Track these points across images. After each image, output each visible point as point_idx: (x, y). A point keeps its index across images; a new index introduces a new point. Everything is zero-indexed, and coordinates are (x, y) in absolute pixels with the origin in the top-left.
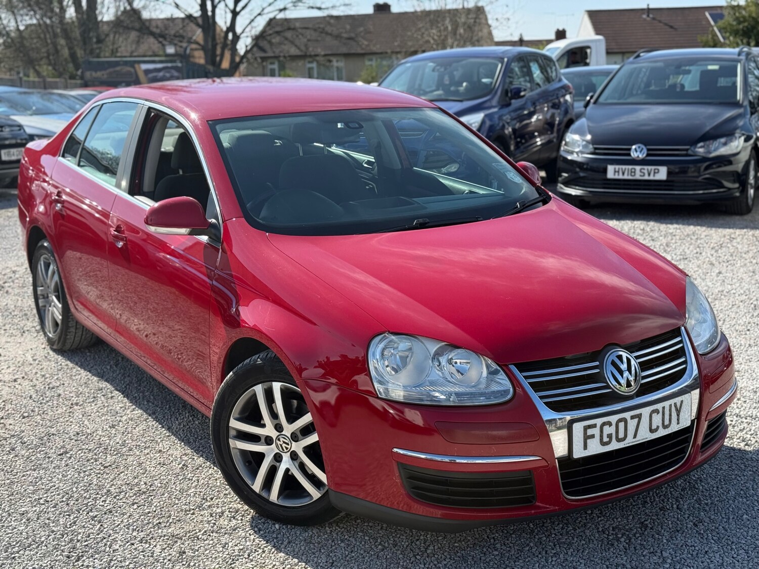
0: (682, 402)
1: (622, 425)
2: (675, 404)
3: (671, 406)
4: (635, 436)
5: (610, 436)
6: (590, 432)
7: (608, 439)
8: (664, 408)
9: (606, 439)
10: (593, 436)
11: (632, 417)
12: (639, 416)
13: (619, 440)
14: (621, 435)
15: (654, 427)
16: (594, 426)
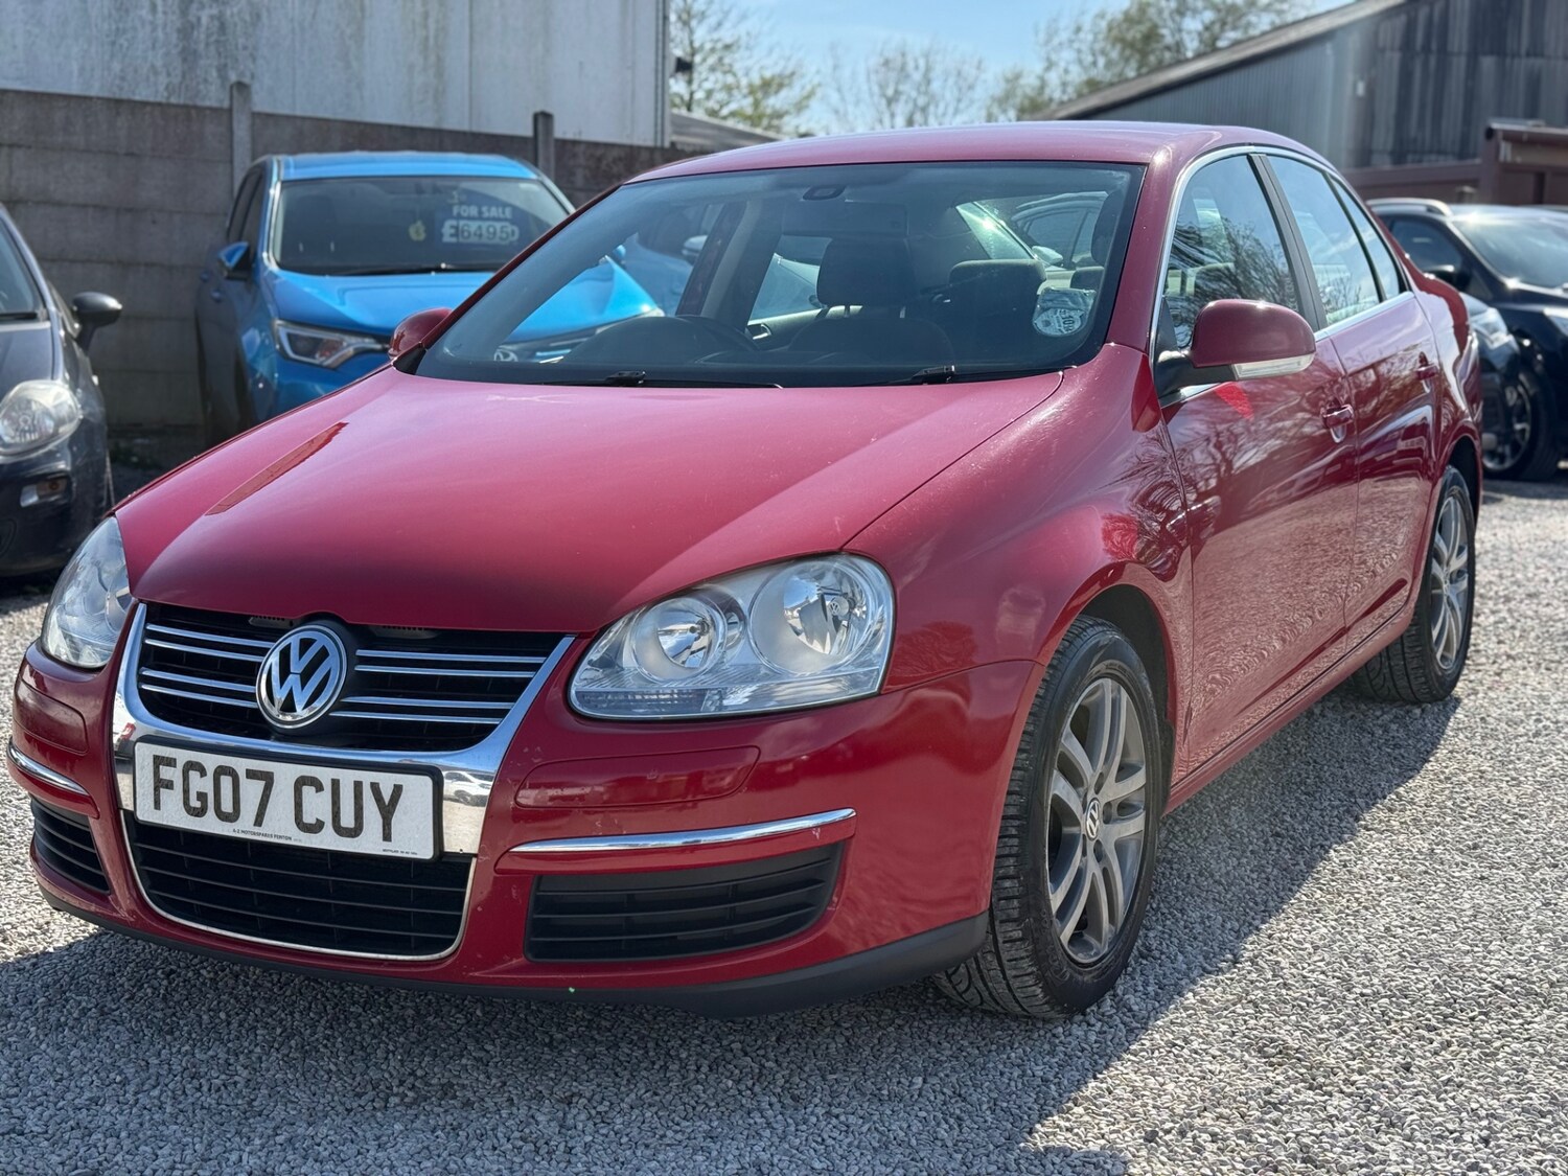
0: (398, 790)
1: (226, 782)
2: (375, 787)
3: (358, 785)
4: (259, 822)
5: (202, 796)
6: (166, 773)
7: (198, 804)
8: (335, 784)
9: (195, 803)
10: (169, 785)
11: (251, 774)
12: (268, 778)
13: (223, 816)
14: (227, 806)
15: (308, 819)
16: (171, 762)
